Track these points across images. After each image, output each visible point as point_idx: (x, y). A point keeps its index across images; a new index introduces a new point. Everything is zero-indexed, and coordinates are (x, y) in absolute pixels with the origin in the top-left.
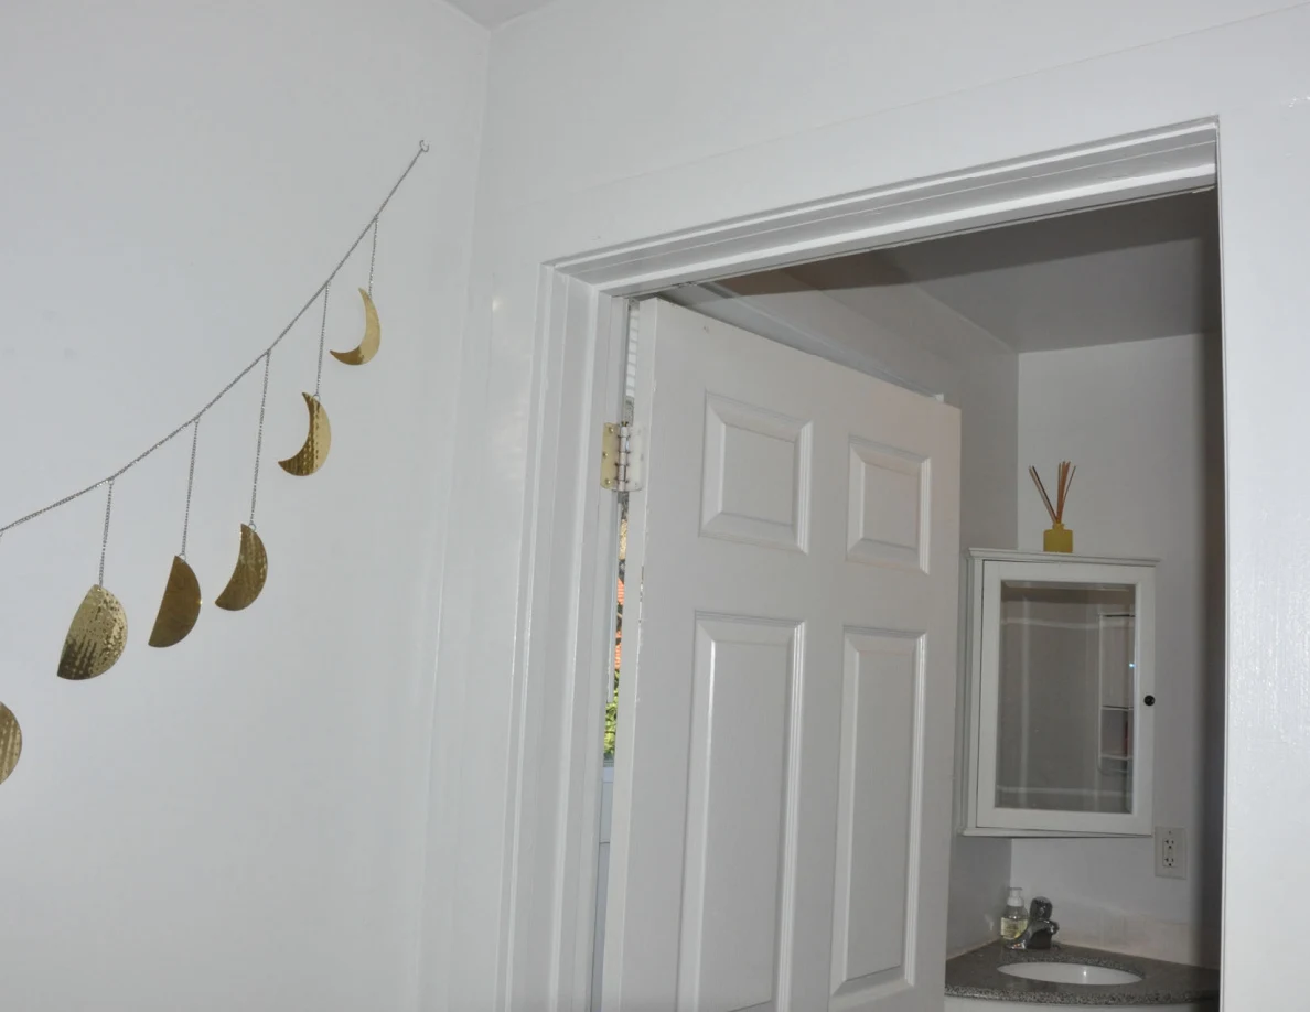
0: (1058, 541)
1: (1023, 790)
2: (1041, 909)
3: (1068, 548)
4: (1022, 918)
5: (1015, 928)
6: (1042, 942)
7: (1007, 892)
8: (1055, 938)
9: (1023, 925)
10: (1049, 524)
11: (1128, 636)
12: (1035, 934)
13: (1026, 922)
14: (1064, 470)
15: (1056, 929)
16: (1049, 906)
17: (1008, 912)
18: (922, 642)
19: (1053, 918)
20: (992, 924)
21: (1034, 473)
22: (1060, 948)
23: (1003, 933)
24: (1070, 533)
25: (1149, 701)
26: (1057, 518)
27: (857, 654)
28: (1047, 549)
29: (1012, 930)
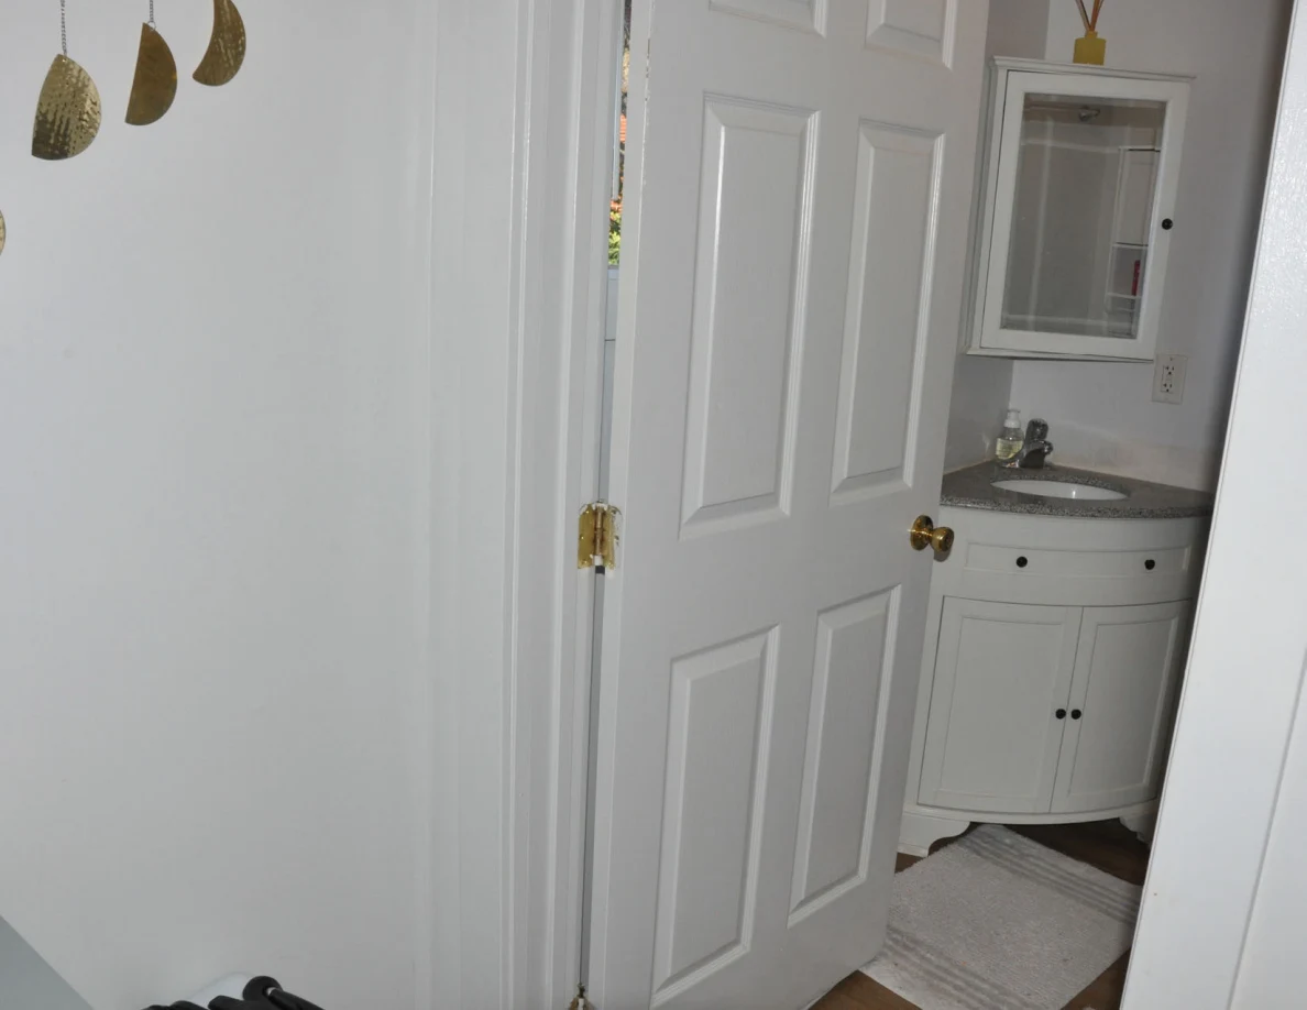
0: (1089, 52)
1: (1031, 318)
2: (1037, 429)
3: (1101, 62)
4: (1018, 439)
5: (1010, 448)
6: (1035, 461)
7: (1004, 414)
8: (1048, 459)
9: (1019, 446)
10: (1081, 32)
12: (1030, 454)
13: (1021, 443)
15: (1051, 449)
16: (1044, 427)
17: (1005, 433)
18: (940, 143)
19: (1048, 439)
20: (988, 444)
22: (1052, 468)
23: (998, 453)
24: (1103, 42)
25: (1167, 224)
26: (1091, 26)
27: (872, 150)
28: (1076, 60)
29: (1007, 450)
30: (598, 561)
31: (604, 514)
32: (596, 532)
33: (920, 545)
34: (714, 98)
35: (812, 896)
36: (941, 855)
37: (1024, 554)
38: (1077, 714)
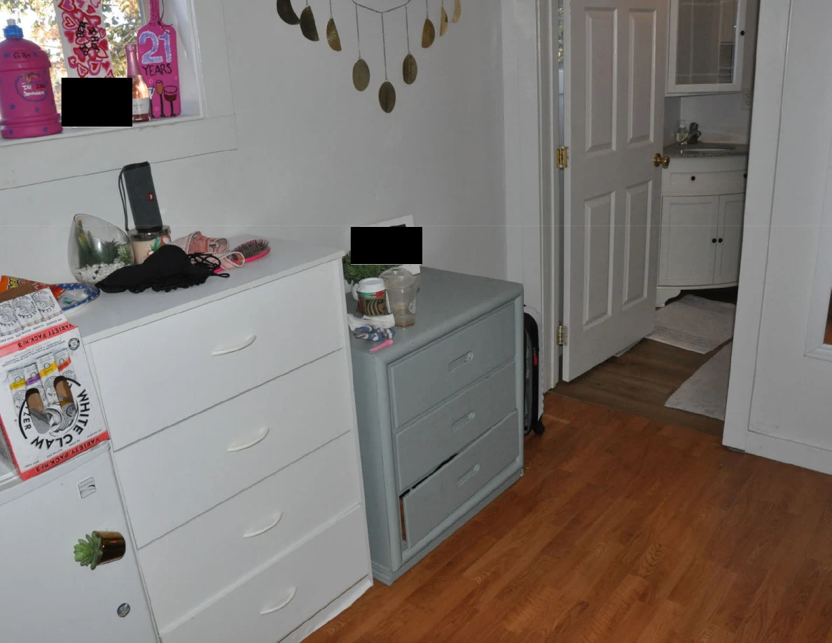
2: (694, 127)
4: (686, 132)
6: (694, 141)
7: (678, 123)
8: (699, 139)
12: (692, 138)
13: (687, 134)
15: (700, 134)
16: (697, 126)
17: (679, 130)
18: (654, 14)
19: (699, 130)
20: (673, 135)
22: (703, 145)
23: (677, 139)
25: (742, 33)
27: (633, 20)
29: (681, 137)
30: (561, 166)
31: (562, 150)
32: (561, 156)
33: (657, 164)
34: (587, 9)
35: (630, 300)
36: (670, 305)
37: (693, 175)
38: (720, 240)
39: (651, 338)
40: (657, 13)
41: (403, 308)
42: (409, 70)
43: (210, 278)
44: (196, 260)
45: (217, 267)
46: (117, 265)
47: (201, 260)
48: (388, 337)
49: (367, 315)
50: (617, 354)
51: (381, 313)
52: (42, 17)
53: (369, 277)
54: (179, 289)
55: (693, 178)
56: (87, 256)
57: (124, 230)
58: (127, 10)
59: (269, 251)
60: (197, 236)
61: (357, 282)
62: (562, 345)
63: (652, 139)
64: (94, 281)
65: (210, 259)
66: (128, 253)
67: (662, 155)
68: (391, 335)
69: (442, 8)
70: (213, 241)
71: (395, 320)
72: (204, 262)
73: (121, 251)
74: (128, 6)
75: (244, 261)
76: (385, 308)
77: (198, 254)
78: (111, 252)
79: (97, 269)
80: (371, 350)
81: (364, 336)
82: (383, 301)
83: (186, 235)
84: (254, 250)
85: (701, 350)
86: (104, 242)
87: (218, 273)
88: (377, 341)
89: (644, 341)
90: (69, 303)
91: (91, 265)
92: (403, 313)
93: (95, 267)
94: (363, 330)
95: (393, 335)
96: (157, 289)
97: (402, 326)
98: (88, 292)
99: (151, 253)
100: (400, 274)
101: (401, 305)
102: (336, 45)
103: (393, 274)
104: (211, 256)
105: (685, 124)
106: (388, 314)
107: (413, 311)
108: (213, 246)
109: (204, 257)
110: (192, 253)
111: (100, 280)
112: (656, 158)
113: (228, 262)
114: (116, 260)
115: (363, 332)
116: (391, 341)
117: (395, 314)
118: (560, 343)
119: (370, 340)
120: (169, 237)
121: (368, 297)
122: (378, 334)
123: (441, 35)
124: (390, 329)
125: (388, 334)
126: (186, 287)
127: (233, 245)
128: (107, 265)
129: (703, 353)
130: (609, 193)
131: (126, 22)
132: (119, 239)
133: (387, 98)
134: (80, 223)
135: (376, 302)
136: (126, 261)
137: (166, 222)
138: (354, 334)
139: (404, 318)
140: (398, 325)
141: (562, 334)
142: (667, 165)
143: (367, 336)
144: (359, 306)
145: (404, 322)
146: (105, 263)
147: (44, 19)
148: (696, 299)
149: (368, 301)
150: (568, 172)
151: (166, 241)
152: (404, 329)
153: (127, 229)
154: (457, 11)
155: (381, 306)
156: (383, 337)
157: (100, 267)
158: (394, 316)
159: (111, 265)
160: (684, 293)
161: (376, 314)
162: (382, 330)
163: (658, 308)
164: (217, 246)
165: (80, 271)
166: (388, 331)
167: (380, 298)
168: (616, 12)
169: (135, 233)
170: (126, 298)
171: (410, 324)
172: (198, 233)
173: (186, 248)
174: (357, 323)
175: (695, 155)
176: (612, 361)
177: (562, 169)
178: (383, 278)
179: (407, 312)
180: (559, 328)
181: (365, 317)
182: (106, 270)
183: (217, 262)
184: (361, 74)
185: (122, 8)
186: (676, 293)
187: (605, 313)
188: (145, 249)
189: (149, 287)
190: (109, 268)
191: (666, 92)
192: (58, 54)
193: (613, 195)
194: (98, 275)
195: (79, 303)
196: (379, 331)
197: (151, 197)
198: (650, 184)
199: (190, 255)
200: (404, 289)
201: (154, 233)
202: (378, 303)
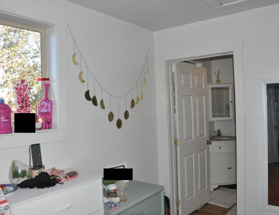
0: (218, 81)
2: (219, 131)
3: (220, 82)
4: (216, 133)
7: (214, 129)
8: (221, 135)
9: (217, 133)
10: (217, 79)
11: (228, 93)
12: (218, 134)
14: (219, 72)
15: (221, 133)
17: (214, 132)
20: (212, 133)
21: (215, 72)
22: (222, 136)
24: (220, 80)
25: (232, 102)
26: (218, 78)
28: (217, 83)
29: (215, 134)
30: (176, 145)
31: (176, 140)
32: (176, 142)
33: (208, 144)
34: (183, 96)
35: (201, 190)
36: (215, 191)
37: (220, 147)
38: (230, 168)
39: (209, 203)
40: (205, 97)
41: (123, 195)
42: (126, 115)
43: (57, 184)
44: (52, 177)
45: (60, 180)
46: (25, 179)
47: (54, 178)
48: (117, 205)
49: (110, 197)
50: (198, 209)
51: (115, 197)
52: (11, 90)
53: (111, 184)
54: (46, 188)
55: (220, 148)
56: (15, 175)
57: (29, 166)
58: (38, 89)
59: (78, 175)
60: (54, 169)
61: (107, 185)
62: (178, 206)
63: (205, 135)
64: (16, 184)
65: (57, 177)
66: (30, 174)
67: (209, 140)
68: (118, 204)
69: (137, 96)
70: (59, 171)
71: (120, 199)
72: (55, 178)
73: (27, 173)
74: (38, 88)
75: (69, 178)
76: (116, 195)
77: (54, 176)
78: (24, 173)
79: (18, 180)
80: (111, 210)
81: (109, 205)
82: (116, 192)
83: (49, 168)
84: (72, 175)
85: (226, 207)
86: (21, 170)
87: (60, 182)
88: (113, 207)
89: (207, 204)
90: (7, 192)
91: (16, 178)
92: (123, 196)
93: (18, 179)
94: (109, 203)
95: (119, 205)
96: (38, 187)
97: (122, 201)
98: (14, 188)
99: (38, 174)
100: (122, 183)
101: (122, 194)
102: (103, 107)
103: (119, 183)
104: (58, 176)
105: (216, 130)
106: (118, 197)
107: (126, 196)
108: (59, 173)
109: (55, 176)
110: (52, 175)
111: (19, 184)
112: (207, 142)
113: (63, 179)
114: (25, 176)
115: (108, 203)
116: (118, 207)
117: (120, 197)
118: (178, 205)
119: (111, 206)
120: (44, 169)
121: (111, 191)
122: (114, 204)
123: (137, 104)
124: (118, 202)
125: (117, 204)
126: (48, 187)
127: (66, 172)
128: (21, 178)
129: (228, 208)
130: (192, 154)
131: (37, 93)
132: (27, 169)
133: (119, 124)
134: (14, 164)
135: (113, 193)
136: (28, 177)
137: (43, 163)
138: (106, 204)
139: (123, 199)
140: (121, 201)
141: (178, 202)
142: (211, 144)
143: (110, 205)
144: (108, 194)
145: (123, 200)
146: (21, 177)
147: (11, 91)
148: (224, 188)
149: (111, 192)
150: (178, 147)
151: (43, 170)
152: (123, 202)
153: (30, 166)
154: (142, 97)
155: (115, 194)
156: (116, 205)
157: (19, 179)
158: (120, 198)
159: (23, 178)
160: (219, 186)
161: (113, 197)
162: (115, 203)
163: (211, 192)
164: (60, 173)
165: (12, 180)
166: (117, 203)
167: (115, 191)
168: (192, 97)
169: (33, 167)
170: (27, 190)
171: (125, 201)
172: (54, 168)
173: (50, 173)
174: (107, 200)
175: (220, 140)
176: (196, 211)
177: (177, 146)
178: (116, 184)
179: (124, 196)
180: (177, 200)
181: (109, 198)
182: (21, 180)
183: (59, 178)
184: (111, 117)
185: (36, 89)
186: (217, 186)
187: (193, 194)
188: (36, 173)
189: (35, 187)
190: (22, 179)
191: (209, 120)
192: (14, 102)
193: (194, 154)
194: (18, 182)
195: (10, 192)
196: (114, 203)
197: (39, 155)
198: (206, 150)
199: (50, 176)
200: (123, 188)
201: (39, 168)
202: (114, 193)
